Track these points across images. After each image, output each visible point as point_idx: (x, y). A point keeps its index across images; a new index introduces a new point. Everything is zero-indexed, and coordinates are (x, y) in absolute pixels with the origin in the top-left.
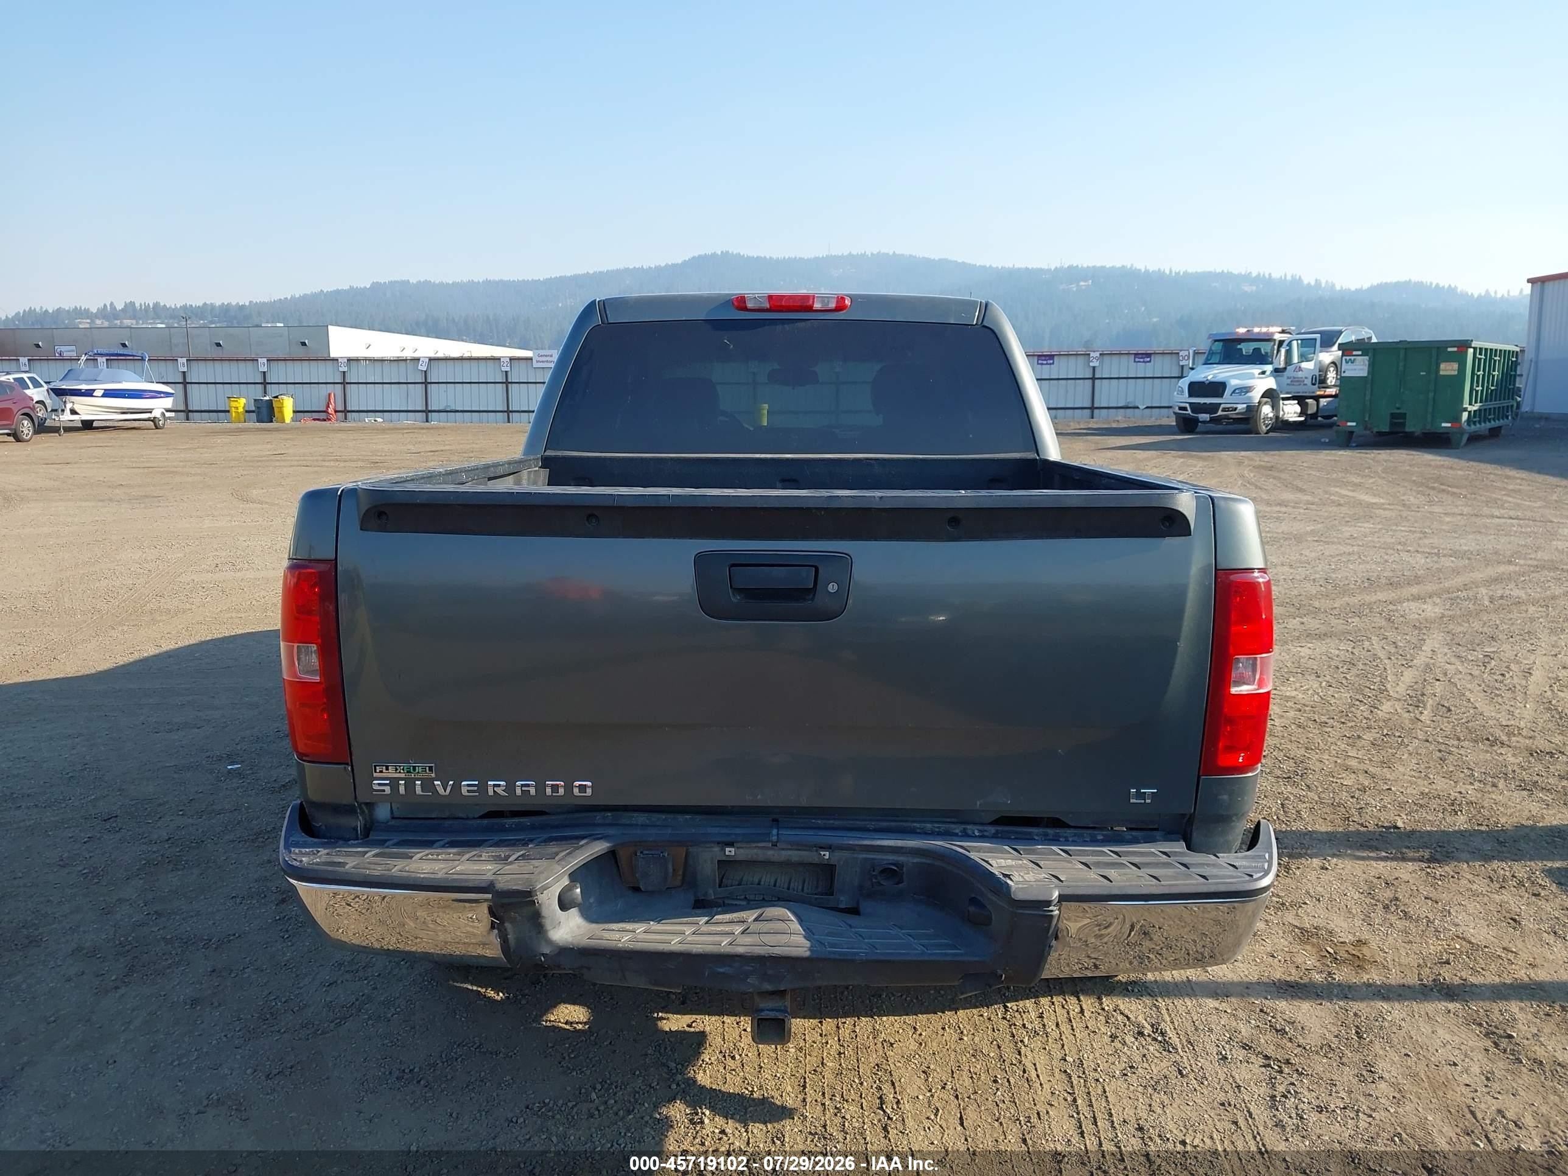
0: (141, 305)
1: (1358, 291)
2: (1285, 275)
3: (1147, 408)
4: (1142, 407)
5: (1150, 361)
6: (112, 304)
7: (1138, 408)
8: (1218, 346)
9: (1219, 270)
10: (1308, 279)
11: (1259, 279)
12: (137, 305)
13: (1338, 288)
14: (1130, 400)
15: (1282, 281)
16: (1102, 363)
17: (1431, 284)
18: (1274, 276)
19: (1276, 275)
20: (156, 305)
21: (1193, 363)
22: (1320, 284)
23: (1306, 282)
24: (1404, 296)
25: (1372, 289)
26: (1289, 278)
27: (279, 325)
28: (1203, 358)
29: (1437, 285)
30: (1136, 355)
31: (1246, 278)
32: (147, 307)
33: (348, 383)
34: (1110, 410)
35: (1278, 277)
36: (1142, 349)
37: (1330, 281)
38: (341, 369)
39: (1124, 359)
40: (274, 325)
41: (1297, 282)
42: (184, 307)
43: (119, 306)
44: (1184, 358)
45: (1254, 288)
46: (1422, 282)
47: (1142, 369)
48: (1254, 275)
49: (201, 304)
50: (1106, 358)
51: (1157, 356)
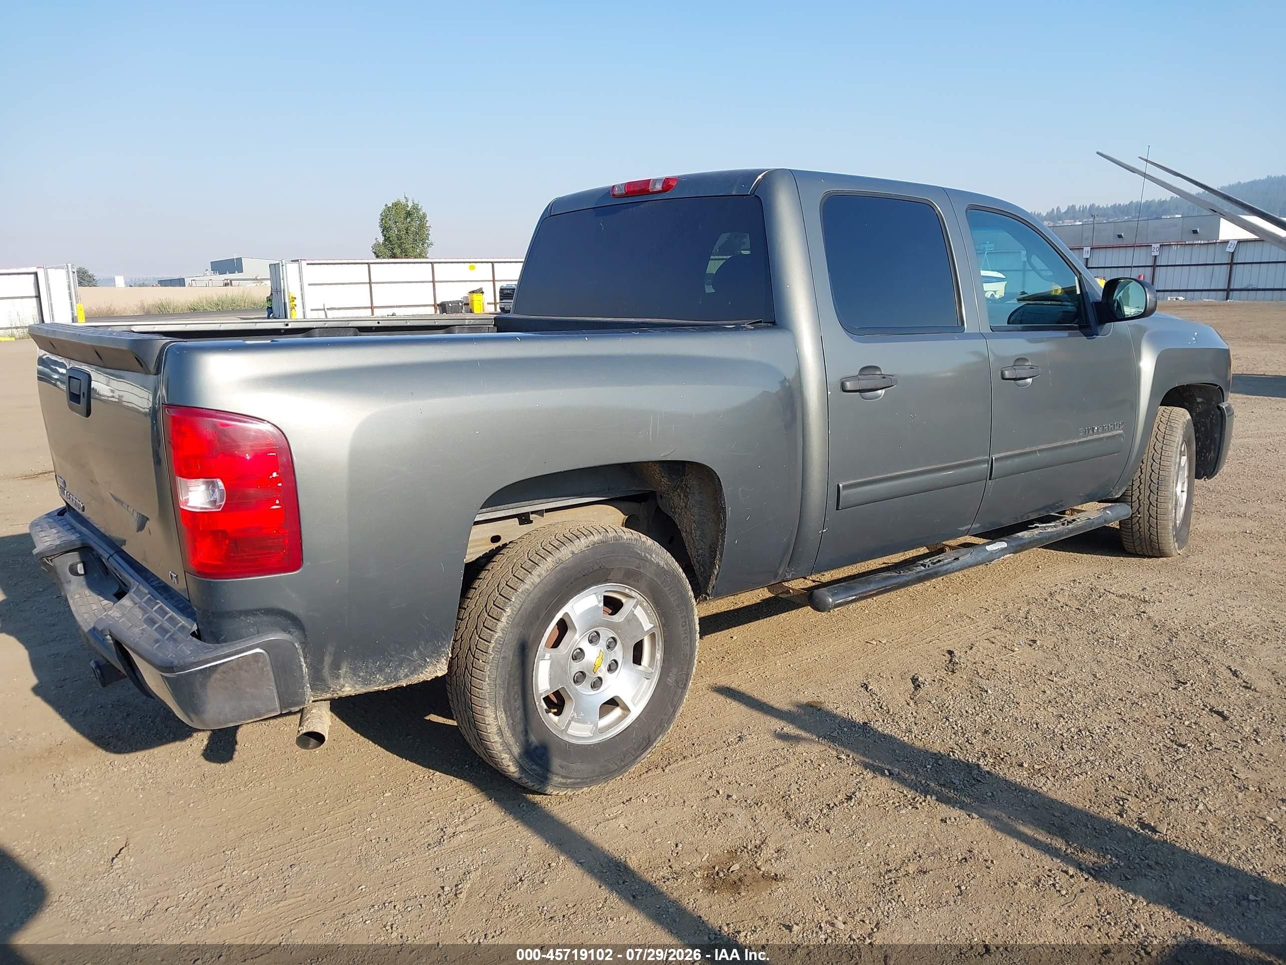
0: (1080, 207)
6: (1058, 208)
12: (1077, 207)
20: (1092, 206)
27: (1177, 216)
32: (1085, 208)
33: (1157, 266)
38: (1153, 254)
40: (1172, 216)
42: (1114, 207)
43: (1063, 210)
49: (1128, 203)
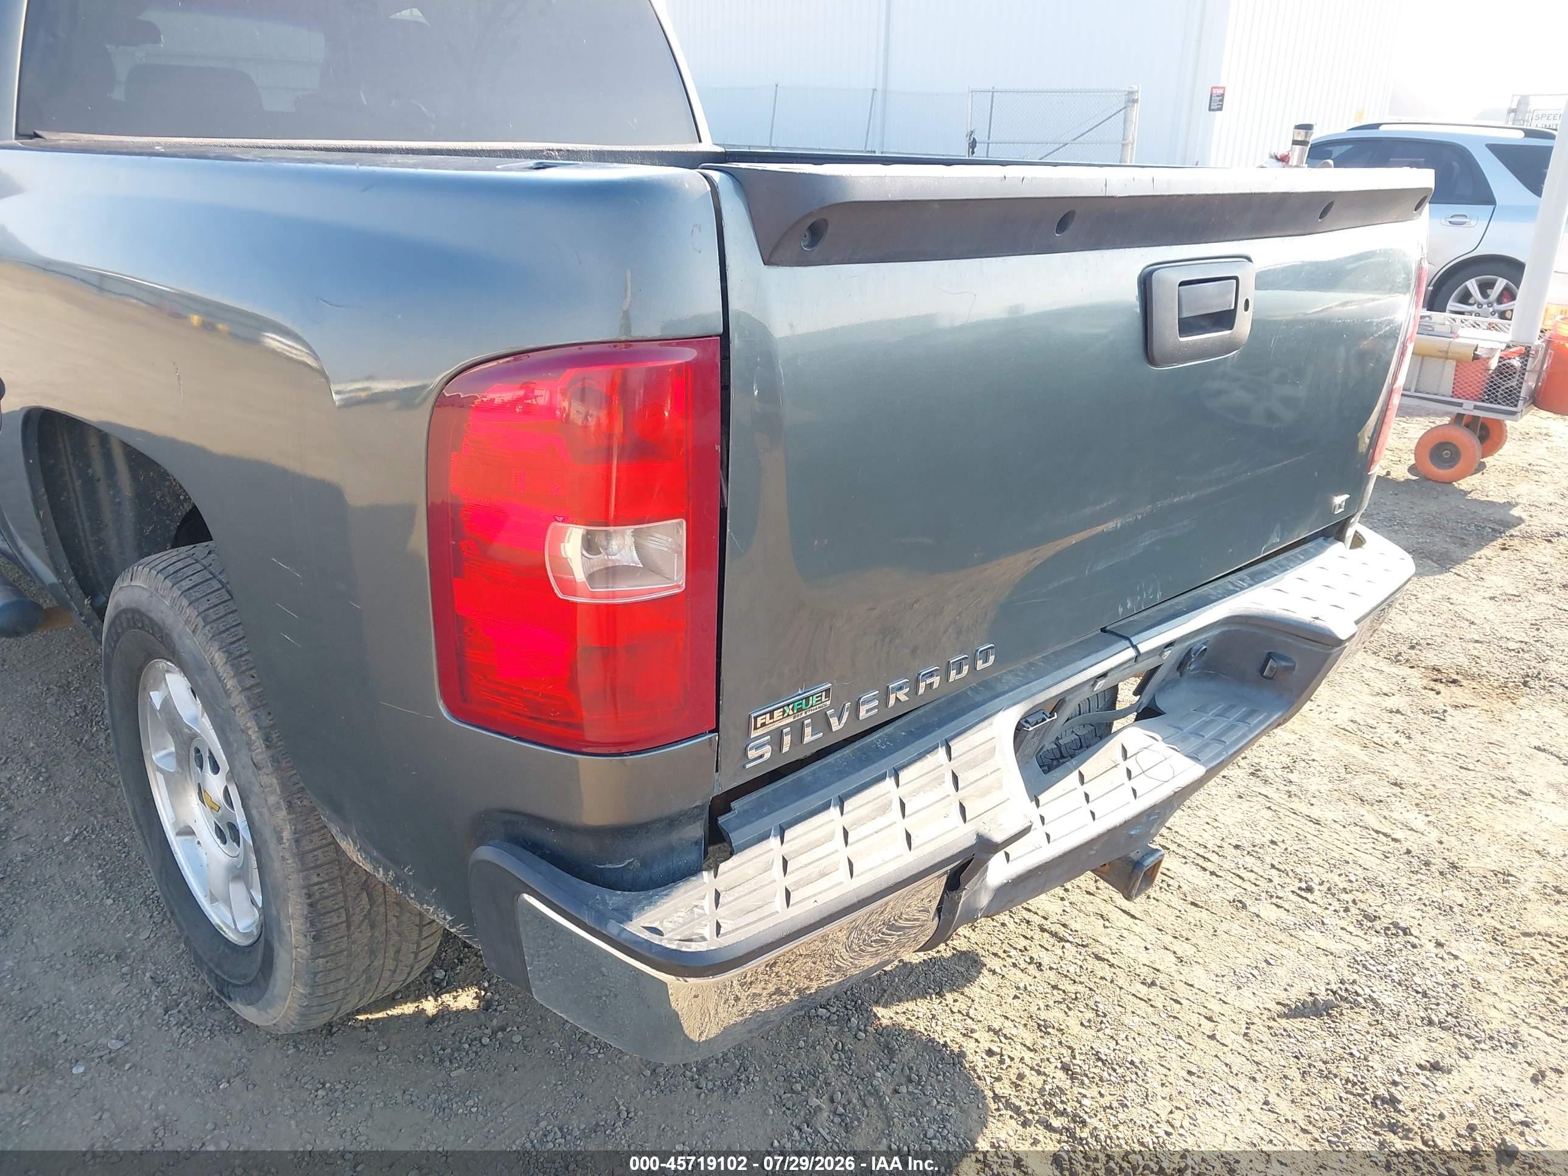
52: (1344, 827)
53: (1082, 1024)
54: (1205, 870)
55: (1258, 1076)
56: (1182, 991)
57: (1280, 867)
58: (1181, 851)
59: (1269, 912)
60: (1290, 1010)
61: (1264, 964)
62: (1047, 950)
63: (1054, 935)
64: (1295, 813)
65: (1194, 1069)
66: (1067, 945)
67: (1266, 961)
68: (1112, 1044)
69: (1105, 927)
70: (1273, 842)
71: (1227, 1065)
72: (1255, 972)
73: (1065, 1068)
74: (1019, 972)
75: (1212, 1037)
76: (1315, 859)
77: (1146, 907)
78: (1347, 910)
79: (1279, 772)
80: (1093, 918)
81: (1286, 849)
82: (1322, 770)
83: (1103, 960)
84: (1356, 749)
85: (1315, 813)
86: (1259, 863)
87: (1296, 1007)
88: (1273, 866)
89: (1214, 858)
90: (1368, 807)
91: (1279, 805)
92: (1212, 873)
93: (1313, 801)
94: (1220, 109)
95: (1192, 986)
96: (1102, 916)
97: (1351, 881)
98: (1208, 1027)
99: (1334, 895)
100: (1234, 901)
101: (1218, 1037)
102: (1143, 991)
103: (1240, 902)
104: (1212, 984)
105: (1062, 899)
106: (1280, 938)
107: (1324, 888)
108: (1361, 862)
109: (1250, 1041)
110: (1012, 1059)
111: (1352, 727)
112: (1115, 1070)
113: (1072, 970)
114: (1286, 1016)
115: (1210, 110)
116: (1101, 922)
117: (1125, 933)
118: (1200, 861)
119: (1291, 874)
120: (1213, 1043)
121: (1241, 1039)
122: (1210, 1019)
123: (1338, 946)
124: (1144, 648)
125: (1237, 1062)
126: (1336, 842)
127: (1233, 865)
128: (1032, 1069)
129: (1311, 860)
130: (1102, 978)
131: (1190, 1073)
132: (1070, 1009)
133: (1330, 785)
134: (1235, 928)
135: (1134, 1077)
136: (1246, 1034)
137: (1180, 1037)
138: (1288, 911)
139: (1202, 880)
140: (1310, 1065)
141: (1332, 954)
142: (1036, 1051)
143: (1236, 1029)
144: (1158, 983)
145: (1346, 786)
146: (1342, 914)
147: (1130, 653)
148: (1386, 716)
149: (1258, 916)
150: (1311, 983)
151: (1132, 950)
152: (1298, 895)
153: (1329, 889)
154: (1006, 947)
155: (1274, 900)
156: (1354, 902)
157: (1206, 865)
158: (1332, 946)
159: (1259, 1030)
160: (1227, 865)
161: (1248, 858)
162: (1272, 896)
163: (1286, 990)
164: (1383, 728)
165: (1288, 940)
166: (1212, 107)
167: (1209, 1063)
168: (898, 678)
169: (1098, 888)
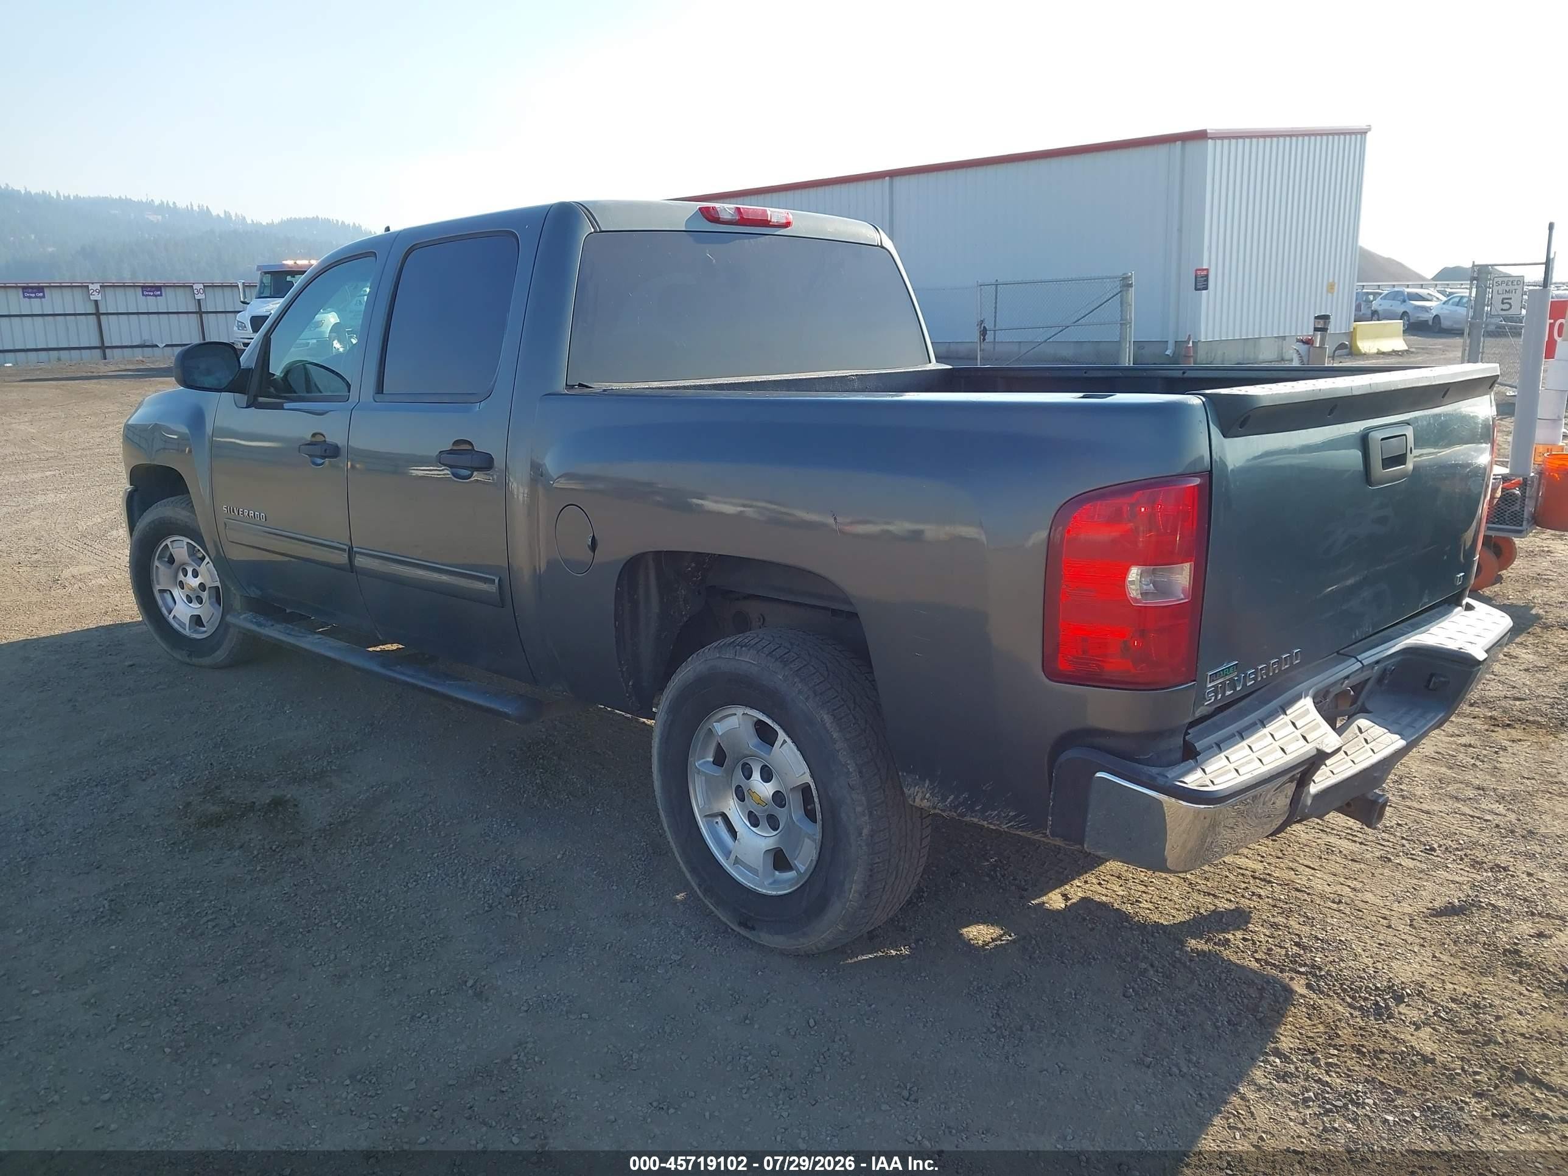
1: (271, 226)
2: (192, 205)
3: (167, 346)
4: (161, 345)
5: (161, 295)
7: (157, 346)
8: (267, 279)
9: (116, 196)
10: (217, 210)
11: (162, 208)
13: (249, 222)
14: (147, 338)
15: (189, 211)
16: (104, 297)
17: (337, 221)
18: (179, 205)
19: (182, 204)
21: (245, 297)
22: (230, 216)
23: (214, 213)
24: (315, 232)
25: (283, 223)
26: (195, 208)
28: (255, 292)
29: (343, 222)
30: (144, 288)
31: (149, 206)
34: (125, 350)
35: (184, 206)
36: (149, 281)
37: (239, 213)
39: (130, 292)
41: (205, 213)
44: (199, 292)
45: (160, 217)
46: (328, 220)
47: (151, 303)
48: (157, 202)
50: (108, 290)
51: (168, 289)
52: (1448, 814)
53: (1300, 924)
54: (1355, 841)
55: (1425, 944)
56: (1361, 905)
57: (1408, 838)
58: (1335, 832)
59: (1407, 862)
60: (1437, 912)
61: (1413, 890)
62: (1261, 888)
63: (1264, 880)
64: (1410, 808)
65: (1382, 942)
66: (1274, 885)
67: (1413, 888)
68: (1324, 933)
69: (1296, 874)
70: (1398, 824)
71: (1403, 940)
72: (1408, 894)
73: (1297, 944)
74: (1247, 901)
75: (1389, 927)
76: (1432, 833)
77: (1320, 863)
78: (1462, 859)
79: (1392, 785)
80: (1286, 871)
81: (1410, 828)
82: (1423, 783)
83: (1302, 891)
84: (1444, 770)
85: (1425, 807)
86: (1392, 837)
87: (1441, 910)
88: (1403, 838)
89: (1359, 835)
90: (1462, 803)
91: (1396, 803)
92: (1361, 843)
93: (1421, 800)
94: (1206, 288)
95: (1367, 902)
96: (1292, 869)
97: (1461, 844)
98: (1385, 922)
99: (1450, 852)
100: (1381, 857)
101: (1393, 926)
102: (1335, 906)
103: (1386, 858)
104: (1381, 902)
105: (1262, 862)
106: (1419, 876)
107: (1443, 848)
108: (1464, 833)
109: (1415, 928)
110: (1260, 942)
111: (1437, 756)
112: (1330, 944)
113: (1282, 897)
114: (1434, 916)
115: (1196, 289)
116: (1293, 873)
117: (1311, 878)
118: (1351, 837)
119: (1417, 842)
120: (1390, 930)
121: (1408, 928)
122: (1385, 918)
123: (1461, 878)
124: (1365, 662)
125: (1410, 939)
126: (1444, 823)
127: (1374, 839)
128: (1275, 945)
129: (1429, 833)
130: (1304, 900)
131: (1379, 944)
132: (1289, 917)
133: (1431, 791)
134: (1386, 871)
135: (1344, 947)
136: (1410, 925)
137: (1368, 928)
138: (1421, 861)
139: (1355, 847)
140: (1458, 938)
141: (1458, 883)
142: (1274, 938)
143: (1404, 922)
144: (1343, 901)
145: (1443, 791)
146: (1458, 861)
147: (1359, 665)
148: (1462, 749)
149: (1401, 865)
150: (1448, 899)
151: (1319, 885)
152: (1425, 853)
153: (1447, 849)
154: (1233, 887)
155: (1409, 856)
156: (1465, 855)
157: (1354, 839)
158: (1457, 879)
159: (1419, 922)
160: (1370, 838)
161: (1383, 834)
162: (1407, 854)
163: (1431, 902)
164: (1461, 756)
165: (1426, 877)
166: (1198, 287)
167: (1389, 939)
168: (1261, 664)
169: (1284, 854)
